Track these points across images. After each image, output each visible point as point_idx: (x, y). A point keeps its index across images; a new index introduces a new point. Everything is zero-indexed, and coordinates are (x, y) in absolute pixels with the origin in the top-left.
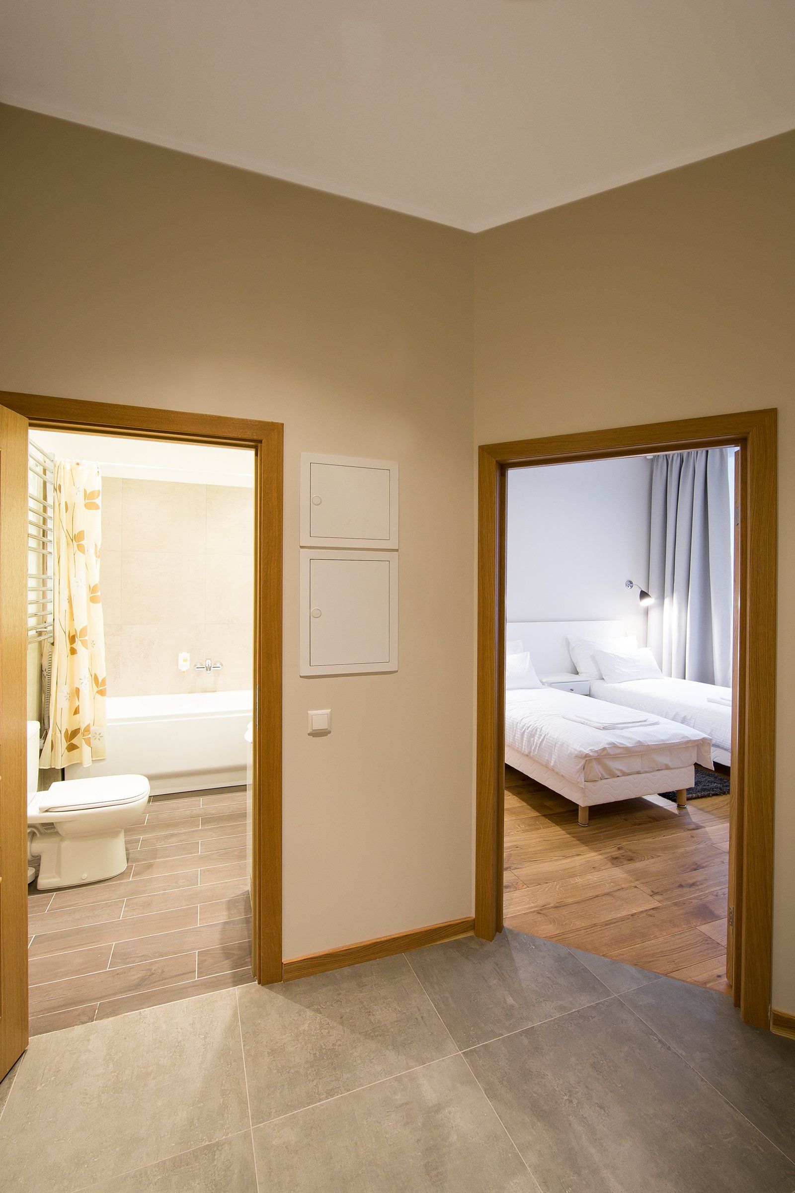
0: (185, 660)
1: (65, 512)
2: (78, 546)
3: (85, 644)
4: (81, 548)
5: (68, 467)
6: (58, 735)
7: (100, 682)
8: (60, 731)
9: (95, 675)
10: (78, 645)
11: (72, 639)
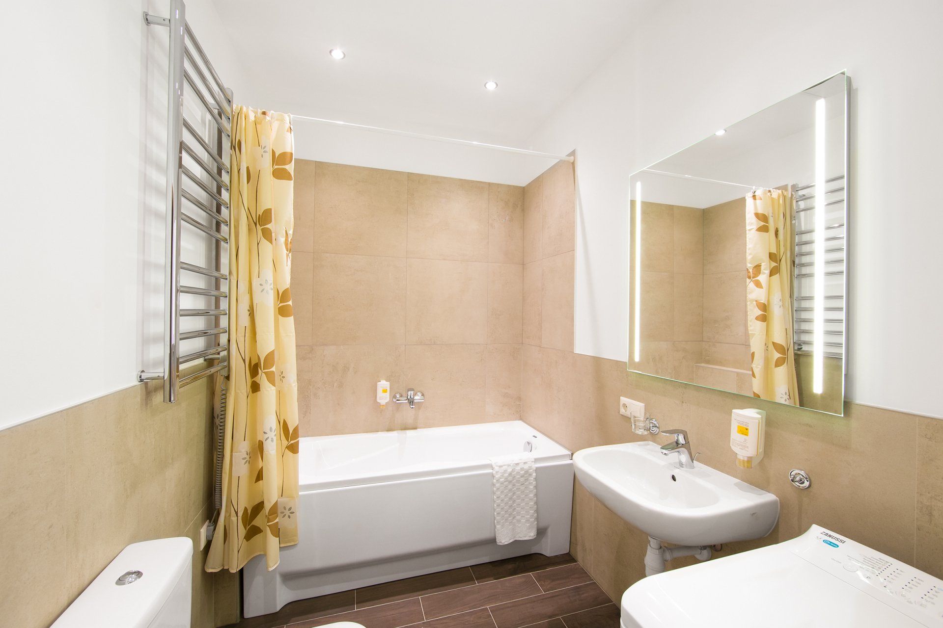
0: (385, 391)
1: (246, 183)
2: (263, 230)
3: (271, 379)
4: (267, 235)
5: (252, 117)
6: (234, 519)
7: (291, 432)
8: (237, 513)
9: (284, 421)
10: (262, 379)
11: (254, 370)
